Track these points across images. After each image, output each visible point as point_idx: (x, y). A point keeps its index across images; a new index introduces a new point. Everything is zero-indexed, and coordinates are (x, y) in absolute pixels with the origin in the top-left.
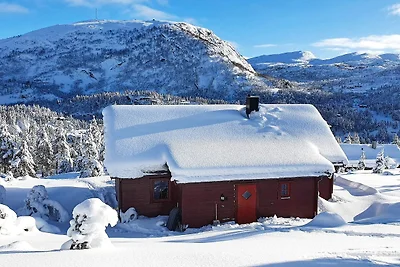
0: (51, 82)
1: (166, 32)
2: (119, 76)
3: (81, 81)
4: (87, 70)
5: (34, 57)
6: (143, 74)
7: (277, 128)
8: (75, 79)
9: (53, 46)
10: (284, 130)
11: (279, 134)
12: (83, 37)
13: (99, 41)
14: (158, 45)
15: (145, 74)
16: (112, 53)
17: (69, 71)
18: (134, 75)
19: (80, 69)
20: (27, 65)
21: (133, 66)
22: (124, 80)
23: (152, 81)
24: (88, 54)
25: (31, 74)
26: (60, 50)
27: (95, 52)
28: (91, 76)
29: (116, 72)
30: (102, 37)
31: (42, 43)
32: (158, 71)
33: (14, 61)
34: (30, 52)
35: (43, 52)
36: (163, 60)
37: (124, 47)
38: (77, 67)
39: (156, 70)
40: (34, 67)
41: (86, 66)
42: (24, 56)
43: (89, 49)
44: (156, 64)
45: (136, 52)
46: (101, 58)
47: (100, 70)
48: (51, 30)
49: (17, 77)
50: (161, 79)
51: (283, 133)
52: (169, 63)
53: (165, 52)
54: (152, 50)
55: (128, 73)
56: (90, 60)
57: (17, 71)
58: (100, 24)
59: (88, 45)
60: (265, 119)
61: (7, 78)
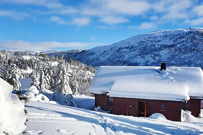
0: (135, 61)
1: (197, 34)
2: (169, 58)
3: (149, 61)
4: (152, 56)
5: (128, 50)
6: (182, 57)
7: (172, 78)
8: (146, 60)
9: (137, 45)
10: (175, 79)
11: (172, 81)
12: (152, 39)
13: (159, 41)
14: (192, 41)
15: (183, 57)
16: (166, 47)
17: (144, 56)
18: (177, 57)
19: (149, 55)
20: (125, 54)
21: (177, 53)
22: (171, 60)
23: (186, 60)
24: (153, 48)
25: (126, 58)
26: (141, 46)
27: (157, 46)
28: (154, 58)
29: (167, 56)
30: (161, 39)
31: (132, 44)
32: (190, 55)
33: (120, 52)
34: (127, 48)
35: (132, 47)
36: (194, 49)
37: (172, 43)
38: (147, 54)
39: (189, 55)
40: (128, 55)
41: (152, 54)
42: (124, 50)
43: (154, 45)
44: (190, 51)
45: (179, 46)
46: (160, 49)
47: (159, 55)
48: (137, 37)
49: (120, 59)
50: (192, 59)
51: (174, 81)
52: (198, 51)
53: (196, 45)
54: (188, 44)
55: (173, 57)
56: (154, 50)
57: (121, 57)
58: (161, 32)
59: (154, 43)
60: (168, 73)
61: (116, 60)
